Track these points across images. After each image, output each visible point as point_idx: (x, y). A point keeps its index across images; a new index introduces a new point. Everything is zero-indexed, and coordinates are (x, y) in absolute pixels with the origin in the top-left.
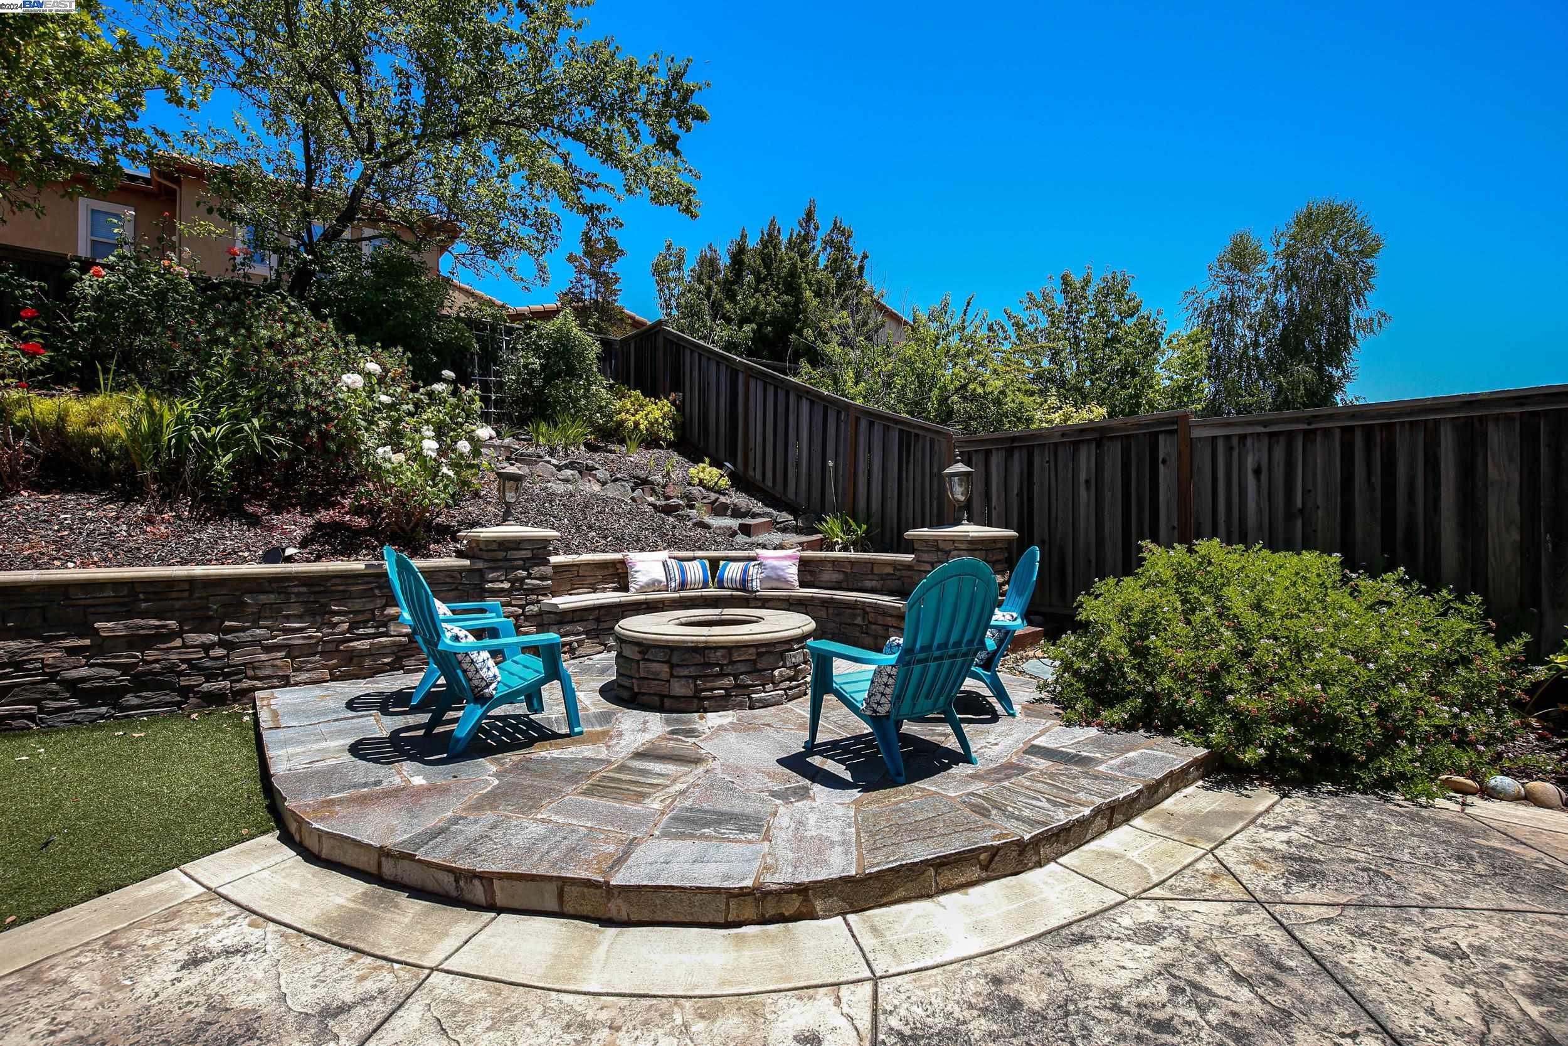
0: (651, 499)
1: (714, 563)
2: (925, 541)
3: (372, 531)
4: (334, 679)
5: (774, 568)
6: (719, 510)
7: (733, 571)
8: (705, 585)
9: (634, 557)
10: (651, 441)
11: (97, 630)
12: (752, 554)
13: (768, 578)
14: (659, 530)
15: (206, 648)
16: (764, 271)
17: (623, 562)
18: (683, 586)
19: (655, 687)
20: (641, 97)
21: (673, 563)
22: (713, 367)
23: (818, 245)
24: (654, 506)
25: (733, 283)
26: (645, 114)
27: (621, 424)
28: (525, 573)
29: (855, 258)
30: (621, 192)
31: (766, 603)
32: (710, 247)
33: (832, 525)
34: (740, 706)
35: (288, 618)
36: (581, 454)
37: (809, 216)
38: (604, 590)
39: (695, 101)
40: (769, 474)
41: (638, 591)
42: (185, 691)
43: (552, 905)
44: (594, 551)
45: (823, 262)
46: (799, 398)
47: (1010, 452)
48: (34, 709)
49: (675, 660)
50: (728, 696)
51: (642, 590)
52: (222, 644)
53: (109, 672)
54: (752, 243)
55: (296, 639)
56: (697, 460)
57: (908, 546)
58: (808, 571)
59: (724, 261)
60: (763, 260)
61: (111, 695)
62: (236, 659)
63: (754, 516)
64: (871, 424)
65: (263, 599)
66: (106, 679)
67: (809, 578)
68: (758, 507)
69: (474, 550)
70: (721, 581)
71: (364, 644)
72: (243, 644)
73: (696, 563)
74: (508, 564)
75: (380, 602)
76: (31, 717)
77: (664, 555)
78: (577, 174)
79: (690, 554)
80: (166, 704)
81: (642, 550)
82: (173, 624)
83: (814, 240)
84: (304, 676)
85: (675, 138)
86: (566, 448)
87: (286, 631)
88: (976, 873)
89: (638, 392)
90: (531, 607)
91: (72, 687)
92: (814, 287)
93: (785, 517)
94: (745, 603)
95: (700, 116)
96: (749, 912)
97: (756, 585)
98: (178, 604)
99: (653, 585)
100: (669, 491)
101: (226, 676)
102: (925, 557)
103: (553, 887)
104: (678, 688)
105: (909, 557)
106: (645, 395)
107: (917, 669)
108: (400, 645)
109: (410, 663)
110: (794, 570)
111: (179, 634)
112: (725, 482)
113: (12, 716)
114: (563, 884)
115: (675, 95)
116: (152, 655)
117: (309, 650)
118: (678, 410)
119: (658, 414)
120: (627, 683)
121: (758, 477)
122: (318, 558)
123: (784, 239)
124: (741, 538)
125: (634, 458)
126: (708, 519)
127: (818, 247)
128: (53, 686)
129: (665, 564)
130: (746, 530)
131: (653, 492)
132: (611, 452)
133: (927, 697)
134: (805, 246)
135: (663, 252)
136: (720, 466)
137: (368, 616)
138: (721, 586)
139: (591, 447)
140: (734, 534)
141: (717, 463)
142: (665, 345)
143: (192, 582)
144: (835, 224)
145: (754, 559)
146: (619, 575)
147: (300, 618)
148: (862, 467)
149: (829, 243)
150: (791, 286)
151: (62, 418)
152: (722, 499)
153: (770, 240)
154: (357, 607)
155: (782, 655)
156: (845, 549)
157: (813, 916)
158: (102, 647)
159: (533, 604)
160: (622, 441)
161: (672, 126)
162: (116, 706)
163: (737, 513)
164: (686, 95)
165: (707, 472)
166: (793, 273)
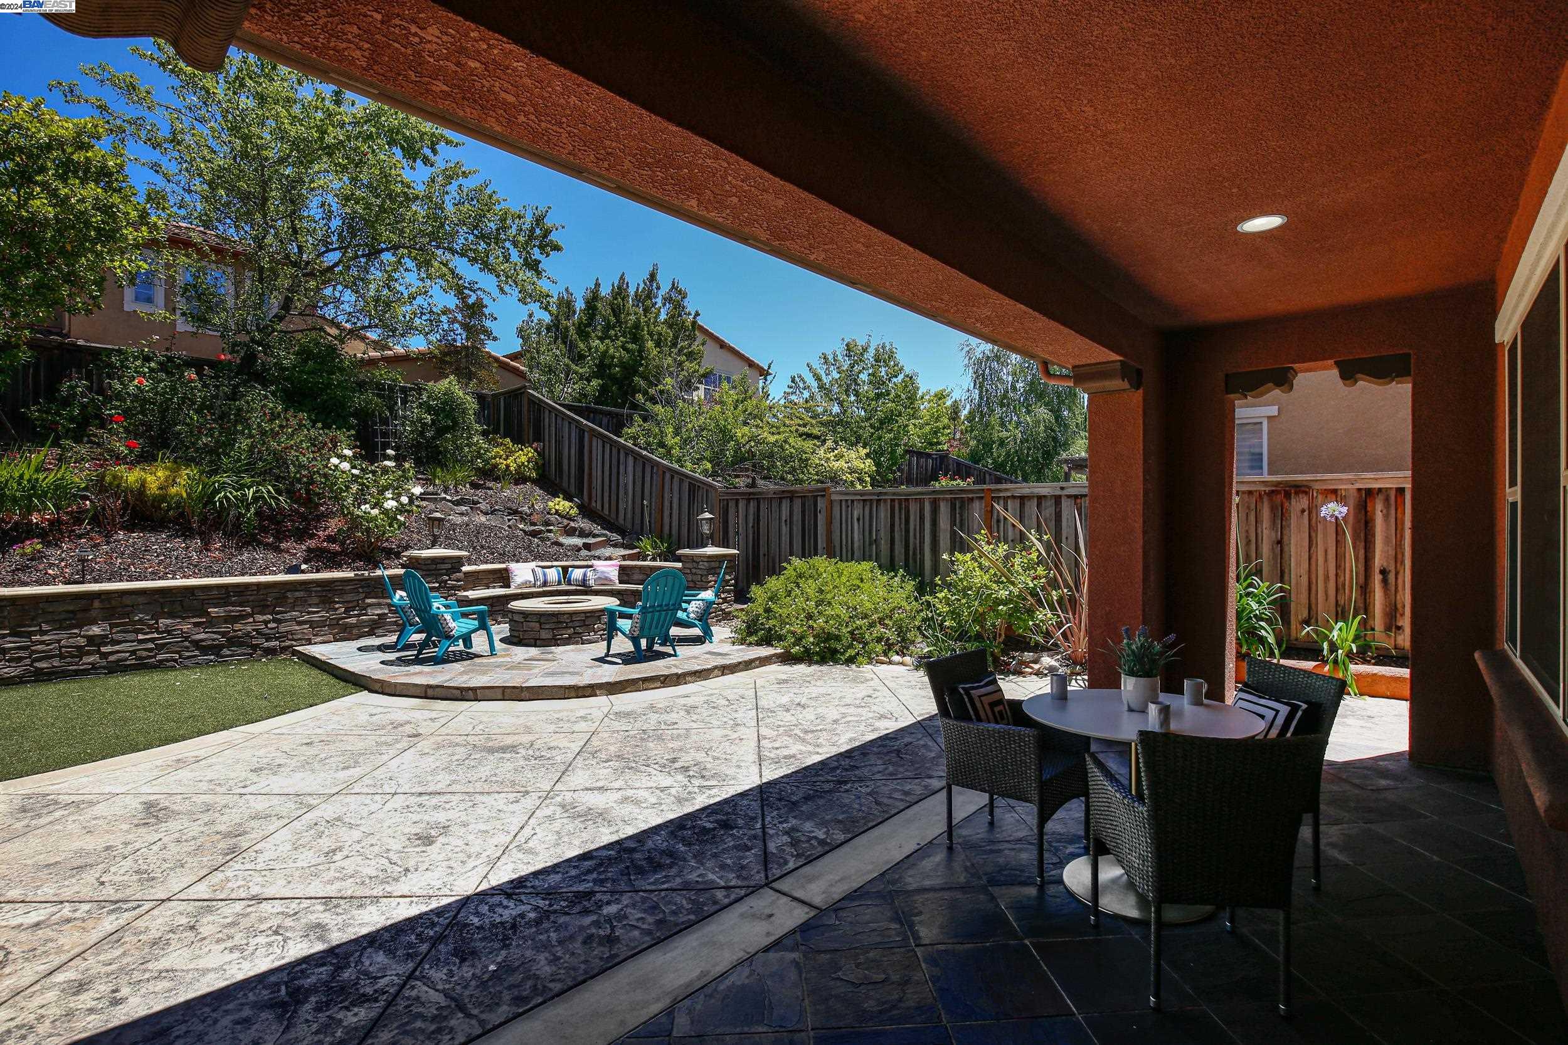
0: (521, 526)
1: (565, 569)
2: (686, 556)
3: (344, 552)
4: (336, 640)
5: (603, 572)
6: (570, 532)
7: (577, 574)
8: (559, 583)
9: (513, 566)
10: (520, 479)
11: (209, 613)
12: (590, 563)
13: (599, 578)
14: (528, 548)
15: (266, 623)
16: (613, 319)
17: (506, 570)
18: (545, 584)
19: (532, 635)
20: (513, 231)
21: (539, 571)
22: (566, 424)
23: (659, 301)
24: (524, 531)
25: (586, 326)
26: (515, 244)
27: (495, 466)
28: (448, 578)
29: (690, 314)
30: (495, 292)
31: (597, 593)
32: (567, 289)
33: (646, 543)
34: (577, 643)
35: (310, 606)
36: (466, 490)
37: (653, 277)
38: (494, 587)
39: (553, 237)
40: (606, 506)
41: (516, 588)
42: (255, 647)
43: (500, 697)
44: (486, 563)
45: (663, 317)
46: (627, 454)
47: (748, 500)
48: (177, 656)
49: (542, 620)
50: (570, 638)
51: (519, 587)
52: (275, 620)
53: (215, 636)
54: (605, 291)
55: (315, 617)
56: (555, 495)
57: (678, 559)
58: (625, 574)
59: (580, 305)
60: (613, 310)
61: (216, 649)
62: (283, 628)
63: (595, 536)
64: (672, 477)
65: (297, 594)
66: (214, 640)
67: (626, 578)
68: (597, 529)
69: (415, 564)
70: (569, 580)
71: (353, 620)
72: (286, 621)
73: (553, 569)
74: (437, 572)
75: (362, 596)
76: (175, 661)
77: (533, 564)
78: (461, 282)
79: (549, 564)
80: (244, 655)
81: (518, 561)
82: (249, 610)
83: (656, 297)
84: (319, 639)
85: (538, 262)
86: (456, 486)
87: (309, 613)
88: (659, 684)
89: (508, 440)
90: (451, 598)
91: (197, 644)
92: (655, 337)
93: (615, 537)
94: (585, 593)
95: (557, 248)
96: (573, 694)
97: (592, 582)
98: (251, 598)
99: (526, 584)
100: (535, 518)
101: (277, 639)
102: (687, 565)
103: (500, 691)
104: (545, 635)
105: (679, 565)
106: (514, 441)
107: (649, 615)
108: (373, 620)
109: (380, 631)
110: (617, 573)
111: (251, 615)
112: (574, 512)
113: (167, 660)
114: (504, 688)
115: (538, 231)
116: (237, 626)
117: (321, 624)
118: (539, 454)
119: (524, 459)
120: (516, 634)
121: (599, 507)
122: (318, 571)
123: (632, 291)
124: (584, 553)
125: (507, 493)
126: (563, 540)
127: (659, 304)
128: (187, 644)
129: (533, 571)
130: (587, 547)
131: (523, 519)
132: (490, 489)
133: (656, 628)
134: (648, 303)
135: (526, 318)
136: (571, 500)
137: (355, 604)
138: (569, 584)
139: (474, 486)
140: (579, 550)
141: (568, 498)
142: (529, 407)
143: (259, 585)
144: (673, 284)
145: (591, 566)
146: (504, 578)
147: (317, 605)
148: (667, 504)
149: (667, 299)
150: (635, 335)
151: (143, 484)
152: (572, 524)
153: (620, 291)
154: (349, 599)
155: (599, 618)
156: (654, 559)
157: (596, 695)
158: (211, 622)
159: (452, 596)
160: (497, 479)
161: (536, 254)
162: (218, 655)
163: (583, 534)
164: (547, 233)
165: (561, 504)
166: (637, 326)
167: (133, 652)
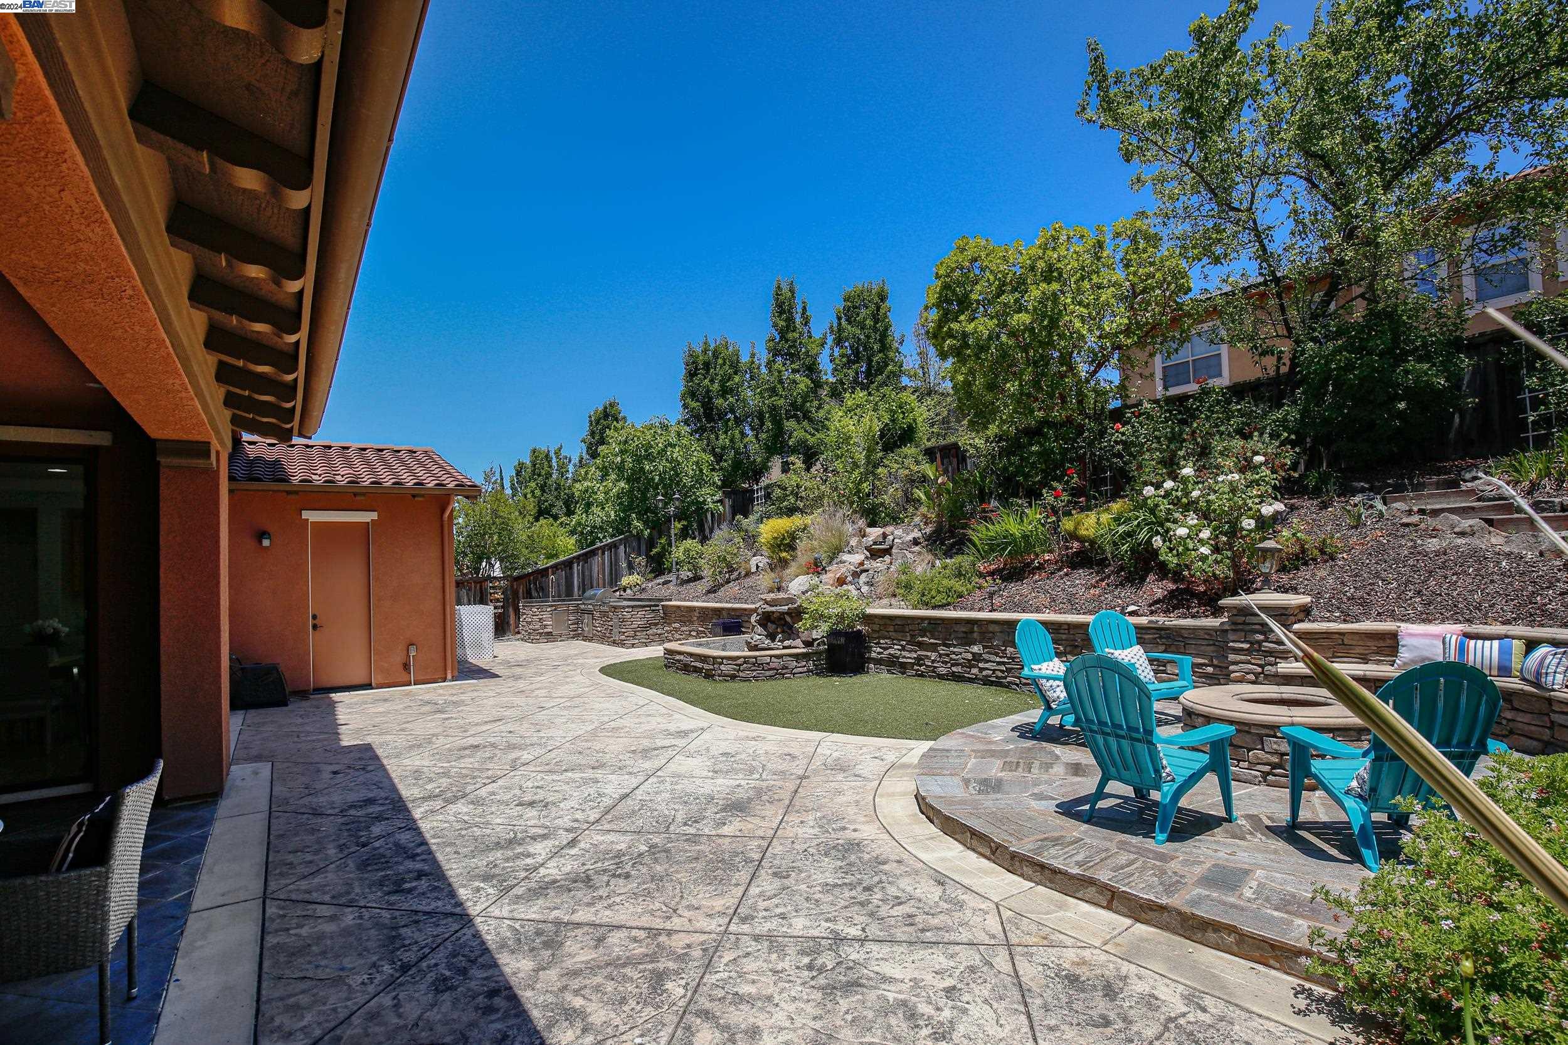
9: (1405, 628)
17: (1395, 634)
21: (1451, 640)
28: (1261, 637)
73: (1495, 642)
74: (1247, 628)
90: (1270, 668)
129: (1444, 640)
159: (1272, 665)
167: (994, 671)
